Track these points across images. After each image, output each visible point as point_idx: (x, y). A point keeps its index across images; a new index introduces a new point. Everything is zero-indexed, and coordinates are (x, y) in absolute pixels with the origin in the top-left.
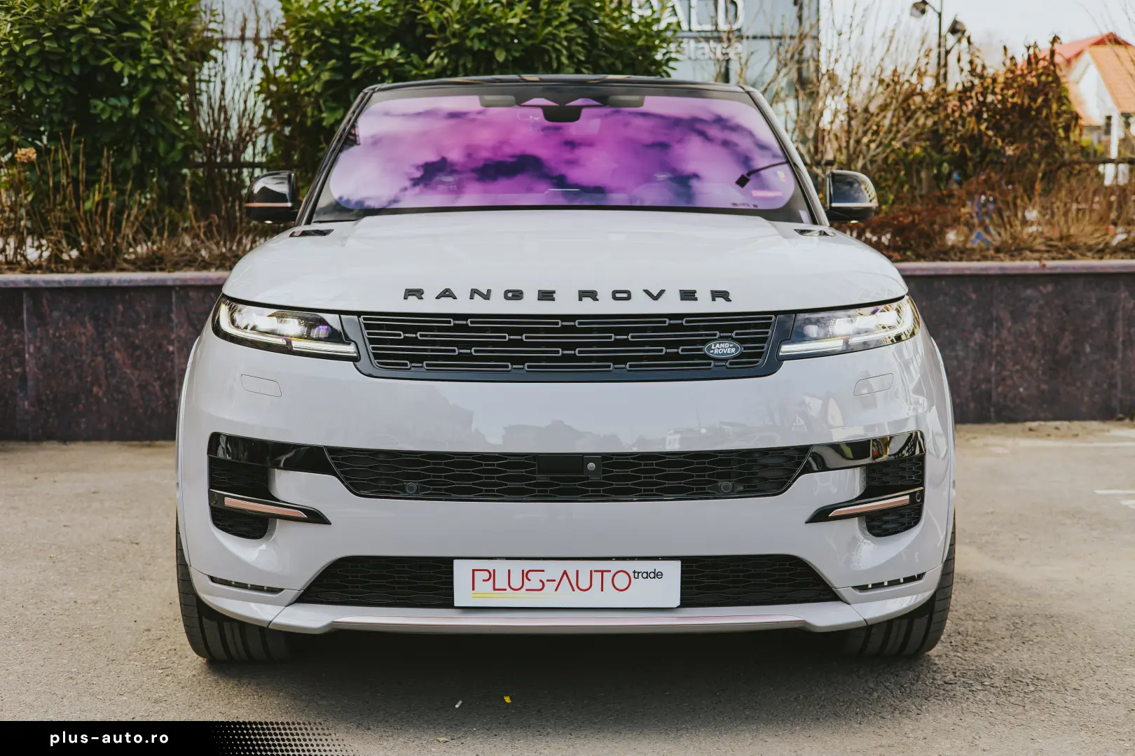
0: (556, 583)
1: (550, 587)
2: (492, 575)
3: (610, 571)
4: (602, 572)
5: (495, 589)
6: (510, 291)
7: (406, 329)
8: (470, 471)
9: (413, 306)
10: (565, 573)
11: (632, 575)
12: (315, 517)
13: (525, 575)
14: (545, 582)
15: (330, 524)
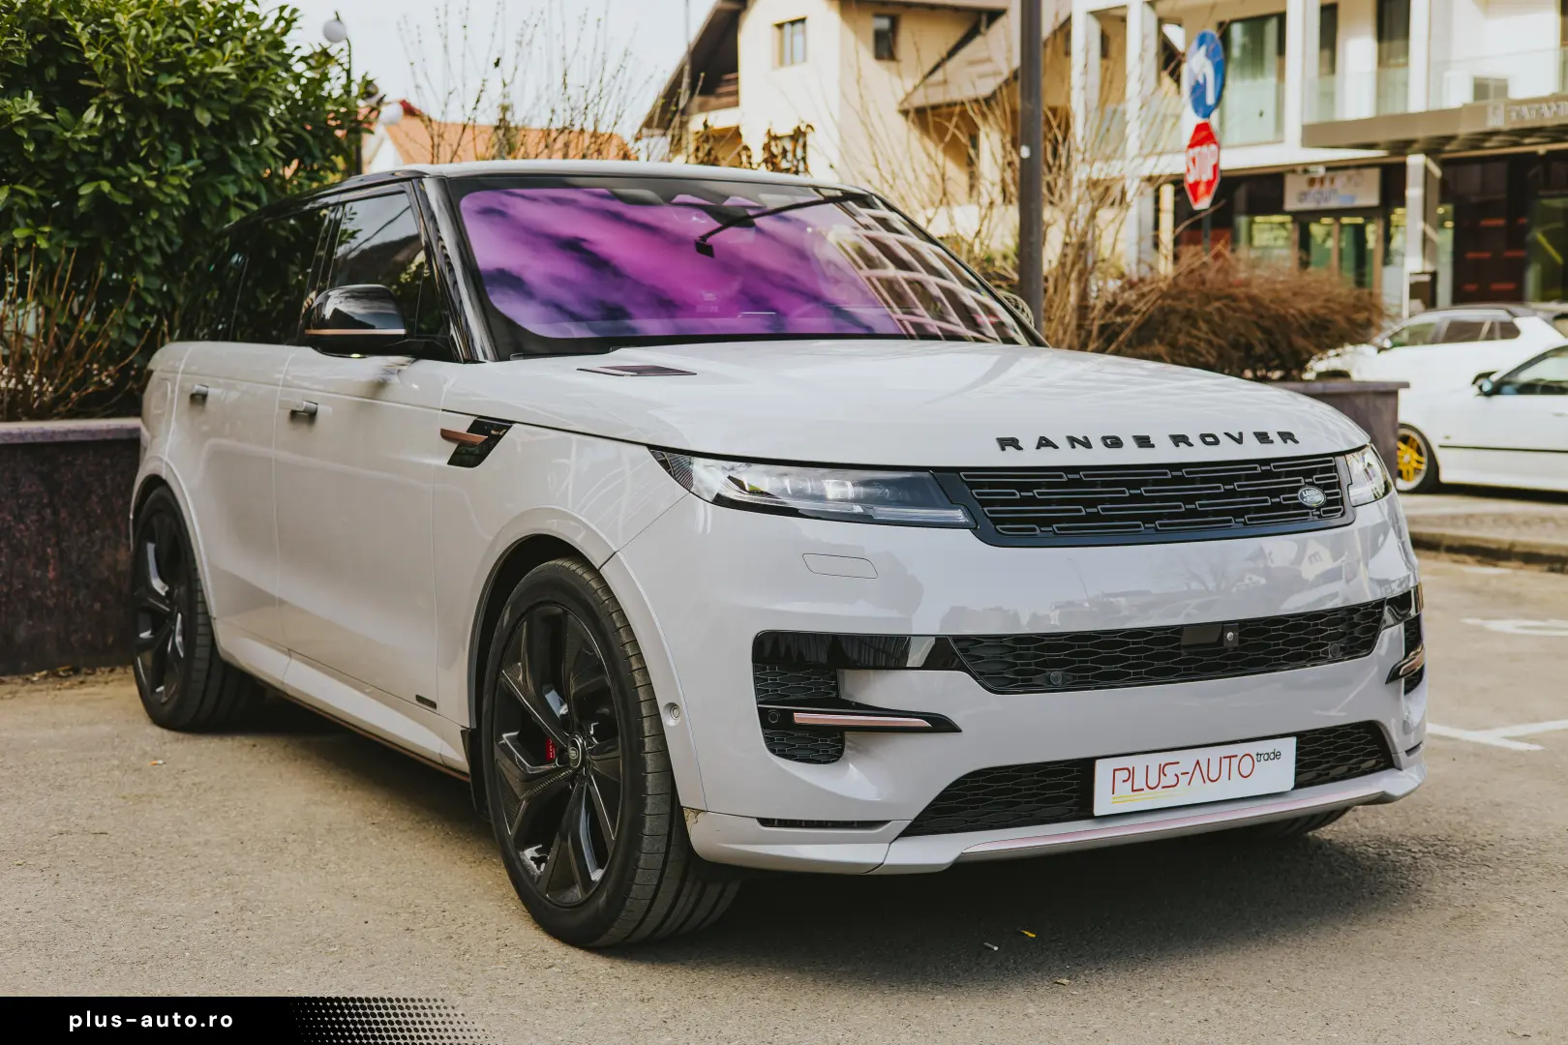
0: (1190, 775)
1: (1184, 779)
2: (1131, 773)
3: (1236, 756)
4: (1230, 757)
5: (1133, 790)
6: (1108, 438)
7: (1021, 487)
8: (1117, 652)
9: (1010, 459)
10: (1198, 763)
11: (1255, 757)
12: (940, 725)
13: (1162, 770)
14: (1179, 775)
15: (960, 731)
